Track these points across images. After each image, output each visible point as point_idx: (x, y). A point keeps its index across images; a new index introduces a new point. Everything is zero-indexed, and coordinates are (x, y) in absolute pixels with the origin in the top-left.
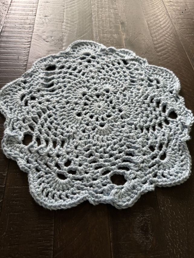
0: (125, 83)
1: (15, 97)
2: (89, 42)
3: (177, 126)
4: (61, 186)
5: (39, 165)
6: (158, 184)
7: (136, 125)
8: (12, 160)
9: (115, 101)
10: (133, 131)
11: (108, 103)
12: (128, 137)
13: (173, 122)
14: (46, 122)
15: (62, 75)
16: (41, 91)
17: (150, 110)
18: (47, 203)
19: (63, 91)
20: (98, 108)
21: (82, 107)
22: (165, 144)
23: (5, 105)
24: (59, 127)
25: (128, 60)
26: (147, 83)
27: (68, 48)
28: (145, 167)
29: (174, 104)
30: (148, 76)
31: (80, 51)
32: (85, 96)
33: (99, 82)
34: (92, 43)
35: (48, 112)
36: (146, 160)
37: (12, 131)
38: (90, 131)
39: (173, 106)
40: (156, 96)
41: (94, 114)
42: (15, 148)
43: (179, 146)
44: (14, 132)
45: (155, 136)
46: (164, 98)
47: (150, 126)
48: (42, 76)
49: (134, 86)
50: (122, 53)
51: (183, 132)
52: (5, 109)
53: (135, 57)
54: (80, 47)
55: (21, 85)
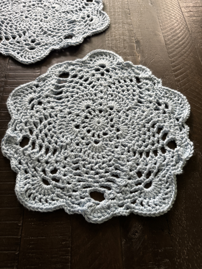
0: (132, 103)
1: (25, 99)
2: (108, 53)
3: (173, 157)
4: (43, 191)
5: (29, 168)
6: (133, 211)
7: (129, 148)
8: (7, 158)
9: (116, 119)
10: (125, 153)
11: (108, 121)
12: (119, 159)
13: (169, 151)
14: (45, 128)
15: (73, 84)
16: (49, 97)
17: (148, 135)
18: (28, 203)
19: (68, 101)
20: (97, 124)
21: (82, 120)
22: (154, 173)
23: (14, 105)
24: (55, 135)
25: (141, 78)
26: (155, 106)
27: (86, 56)
28: (126, 191)
29: (177, 133)
30: (157, 98)
31: (96, 62)
32: (88, 109)
33: (106, 98)
34: (111, 54)
35: (49, 119)
36: (129, 184)
37: (14, 132)
38: (83, 145)
39: (174, 135)
40: (159, 122)
41: (91, 129)
42: (12, 148)
43: (168, 178)
44: (15, 134)
45: (146, 163)
46: (168, 125)
47: (143, 151)
48: (54, 83)
49: (139, 107)
50: (138, 70)
51: (177, 165)
52: (13, 110)
53: (150, 76)
54: (98, 57)
55: (33, 89)
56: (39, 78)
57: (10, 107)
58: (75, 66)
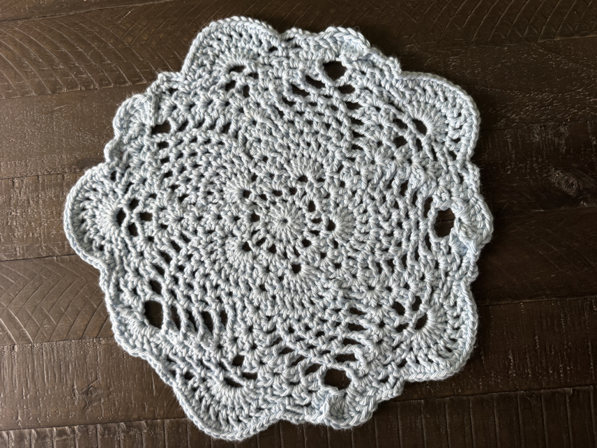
8: (377, 410)
27: (87, 261)
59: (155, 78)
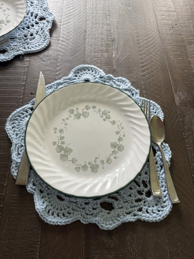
1: (22, 123)
2: (90, 67)
4: (59, 206)
5: (43, 187)
18: (48, 219)
27: (71, 72)
31: (81, 77)
34: (93, 68)
37: (18, 156)
50: (119, 82)
52: (12, 134)
53: (129, 87)
54: (82, 72)
55: (28, 112)
56: (33, 101)
57: (9, 132)
58: (63, 84)
59: (137, 89)
